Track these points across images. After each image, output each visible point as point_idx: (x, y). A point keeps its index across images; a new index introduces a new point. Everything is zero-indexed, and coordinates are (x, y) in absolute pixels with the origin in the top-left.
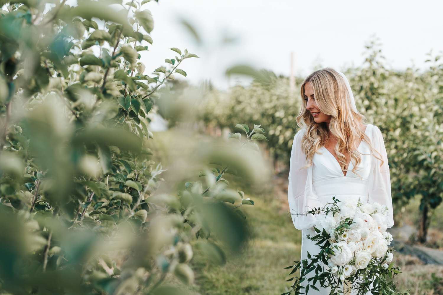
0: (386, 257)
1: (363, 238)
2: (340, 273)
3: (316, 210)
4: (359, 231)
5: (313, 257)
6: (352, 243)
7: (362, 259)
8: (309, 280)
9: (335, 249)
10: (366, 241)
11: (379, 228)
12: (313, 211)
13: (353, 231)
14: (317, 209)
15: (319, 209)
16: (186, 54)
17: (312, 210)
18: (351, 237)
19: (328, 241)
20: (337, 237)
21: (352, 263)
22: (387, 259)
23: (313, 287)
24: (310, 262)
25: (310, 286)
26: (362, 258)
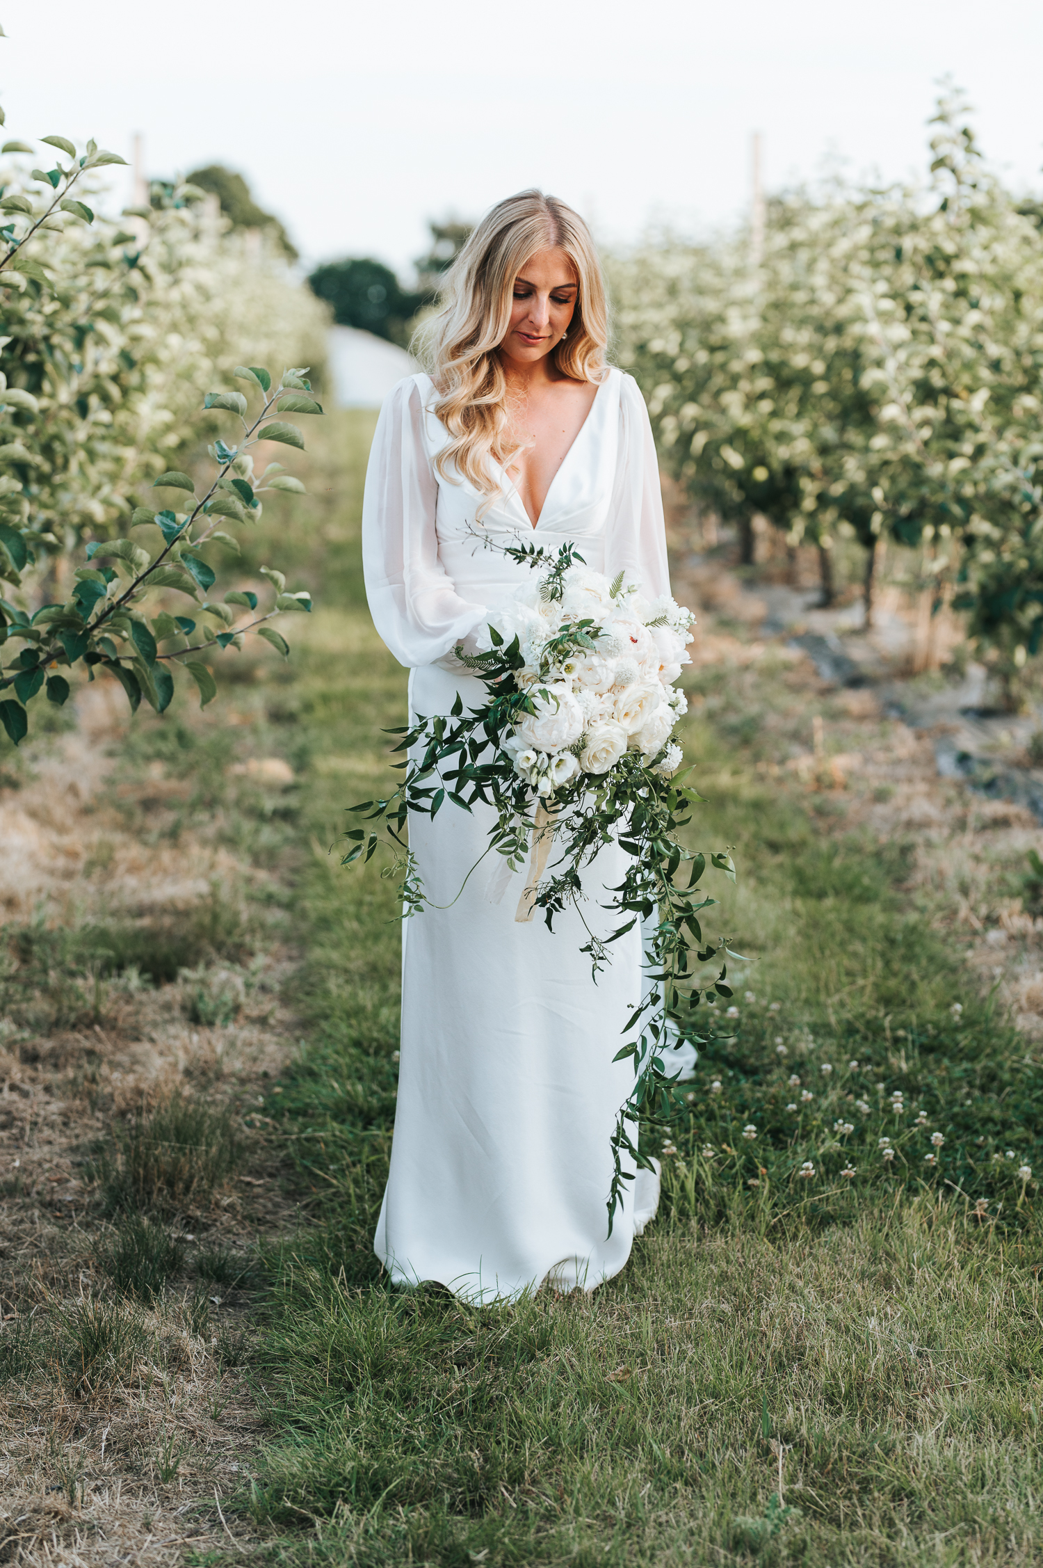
0: (663, 754)
1: (619, 685)
2: (538, 773)
3: (532, 551)
4: (612, 663)
5: (467, 714)
6: (588, 693)
7: (604, 745)
8: (448, 776)
9: (538, 701)
10: (624, 697)
11: (661, 667)
12: (524, 551)
13: (595, 660)
14: (537, 549)
15: (540, 552)
16: (91, 155)
17: (523, 548)
18: (587, 677)
19: (511, 677)
20: (545, 666)
21: (578, 750)
22: (664, 761)
23: (455, 797)
24: (454, 723)
25: (446, 794)
26: (605, 741)
